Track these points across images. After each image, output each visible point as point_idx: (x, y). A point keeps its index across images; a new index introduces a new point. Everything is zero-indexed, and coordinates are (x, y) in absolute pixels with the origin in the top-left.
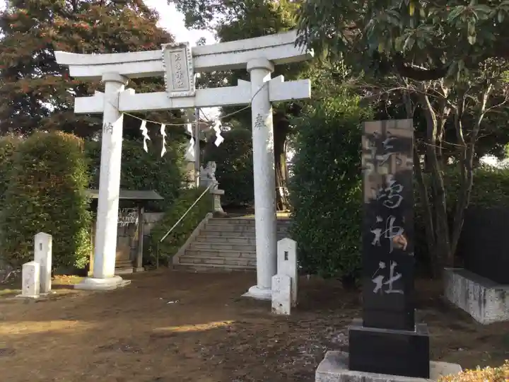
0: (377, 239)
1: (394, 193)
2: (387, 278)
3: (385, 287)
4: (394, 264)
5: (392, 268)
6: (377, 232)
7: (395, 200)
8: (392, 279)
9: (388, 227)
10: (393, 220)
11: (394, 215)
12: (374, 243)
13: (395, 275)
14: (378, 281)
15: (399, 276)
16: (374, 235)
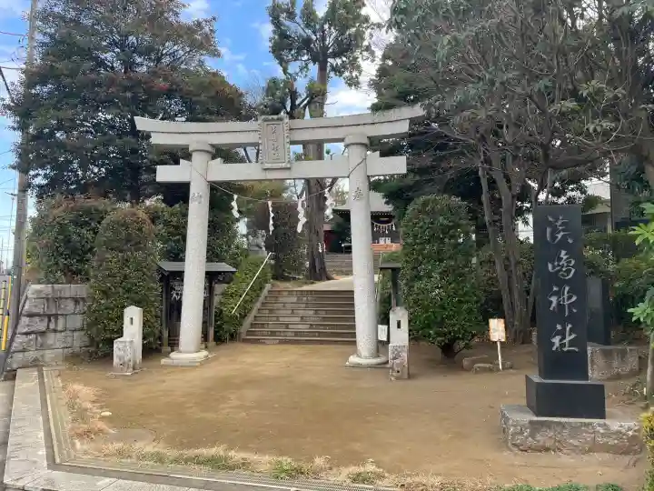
0: (554, 305)
1: (568, 266)
2: (564, 338)
3: (562, 345)
4: (570, 326)
5: (568, 329)
6: (554, 299)
7: (568, 271)
8: (568, 338)
9: (563, 295)
10: (567, 289)
11: (568, 285)
12: (551, 309)
13: (570, 335)
14: (556, 340)
15: (573, 336)
16: (551, 302)
